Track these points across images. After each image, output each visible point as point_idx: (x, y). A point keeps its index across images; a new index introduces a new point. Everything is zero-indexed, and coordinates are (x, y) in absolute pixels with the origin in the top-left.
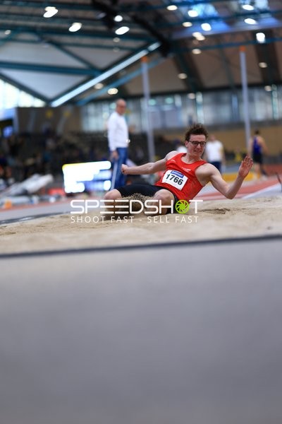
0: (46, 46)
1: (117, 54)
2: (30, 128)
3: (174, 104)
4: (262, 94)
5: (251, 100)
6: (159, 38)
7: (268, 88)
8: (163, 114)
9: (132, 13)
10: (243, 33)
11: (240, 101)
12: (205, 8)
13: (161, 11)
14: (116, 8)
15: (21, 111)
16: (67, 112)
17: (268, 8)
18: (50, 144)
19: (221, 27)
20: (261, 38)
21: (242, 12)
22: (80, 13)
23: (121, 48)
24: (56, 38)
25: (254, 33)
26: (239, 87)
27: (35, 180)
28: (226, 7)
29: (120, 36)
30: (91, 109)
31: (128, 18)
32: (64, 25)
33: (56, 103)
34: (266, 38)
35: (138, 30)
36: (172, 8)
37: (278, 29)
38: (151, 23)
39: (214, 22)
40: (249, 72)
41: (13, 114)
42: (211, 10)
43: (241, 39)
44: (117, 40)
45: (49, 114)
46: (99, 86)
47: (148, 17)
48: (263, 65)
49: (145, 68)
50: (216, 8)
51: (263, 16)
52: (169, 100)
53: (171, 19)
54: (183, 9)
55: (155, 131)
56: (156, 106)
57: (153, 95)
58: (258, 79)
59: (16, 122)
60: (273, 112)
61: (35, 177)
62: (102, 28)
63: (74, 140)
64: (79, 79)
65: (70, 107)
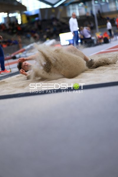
2: (46, 17)
8: (101, 6)
15: (42, 10)
16: (61, 9)
18: (54, 23)
27: (48, 42)
30: (71, 7)
33: (56, 6)
41: (38, 12)
45: (53, 11)
56: (98, 3)
59: (40, 15)
61: (48, 40)
63: (64, 21)
65: (62, 7)
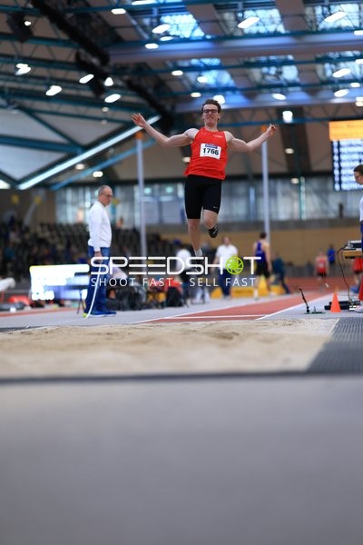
0: (15, 112)
1: (106, 127)
3: (175, 194)
4: (287, 187)
5: (273, 194)
6: (160, 110)
7: (295, 181)
8: (160, 204)
9: (126, 77)
10: (266, 109)
11: (258, 195)
12: (218, 75)
13: (163, 76)
14: (106, 70)
16: (38, 198)
17: (298, 80)
18: (14, 237)
19: (238, 100)
20: (288, 117)
21: (264, 82)
22: (60, 74)
23: (110, 120)
24: (28, 103)
25: (280, 110)
26: (259, 177)
28: (246, 76)
29: (109, 105)
30: (69, 195)
31: (120, 83)
32: (40, 88)
33: (24, 186)
34: (294, 117)
35: (132, 99)
36: (178, 73)
37: (310, 107)
38: (150, 91)
39: (229, 93)
40: (270, 159)
42: (226, 78)
43: (262, 116)
44: (105, 109)
45: (15, 199)
46: (80, 167)
47: (147, 83)
48: (290, 151)
49: (140, 146)
50: (232, 76)
51: (291, 89)
52: (169, 189)
53: (175, 87)
54: (191, 76)
55: (148, 227)
56: (152, 195)
57: (148, 182)
58: (283, 169)
60: (301, 212)
62: (88, 93)
63: (47, 234)
64: (56, 156)
65: (42, 192)
